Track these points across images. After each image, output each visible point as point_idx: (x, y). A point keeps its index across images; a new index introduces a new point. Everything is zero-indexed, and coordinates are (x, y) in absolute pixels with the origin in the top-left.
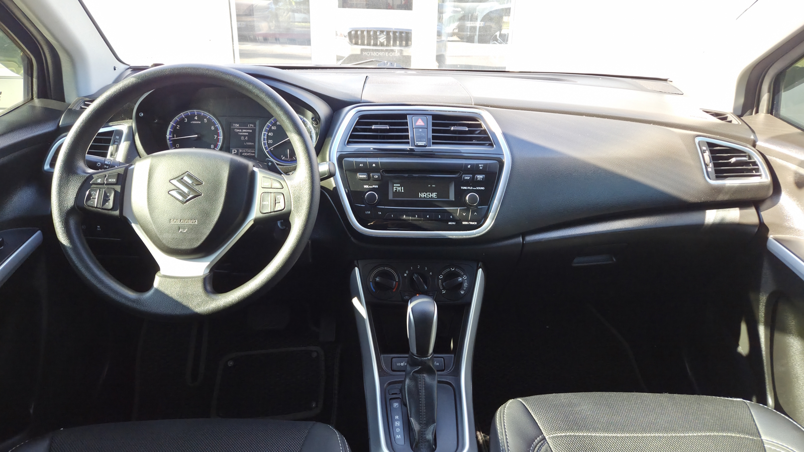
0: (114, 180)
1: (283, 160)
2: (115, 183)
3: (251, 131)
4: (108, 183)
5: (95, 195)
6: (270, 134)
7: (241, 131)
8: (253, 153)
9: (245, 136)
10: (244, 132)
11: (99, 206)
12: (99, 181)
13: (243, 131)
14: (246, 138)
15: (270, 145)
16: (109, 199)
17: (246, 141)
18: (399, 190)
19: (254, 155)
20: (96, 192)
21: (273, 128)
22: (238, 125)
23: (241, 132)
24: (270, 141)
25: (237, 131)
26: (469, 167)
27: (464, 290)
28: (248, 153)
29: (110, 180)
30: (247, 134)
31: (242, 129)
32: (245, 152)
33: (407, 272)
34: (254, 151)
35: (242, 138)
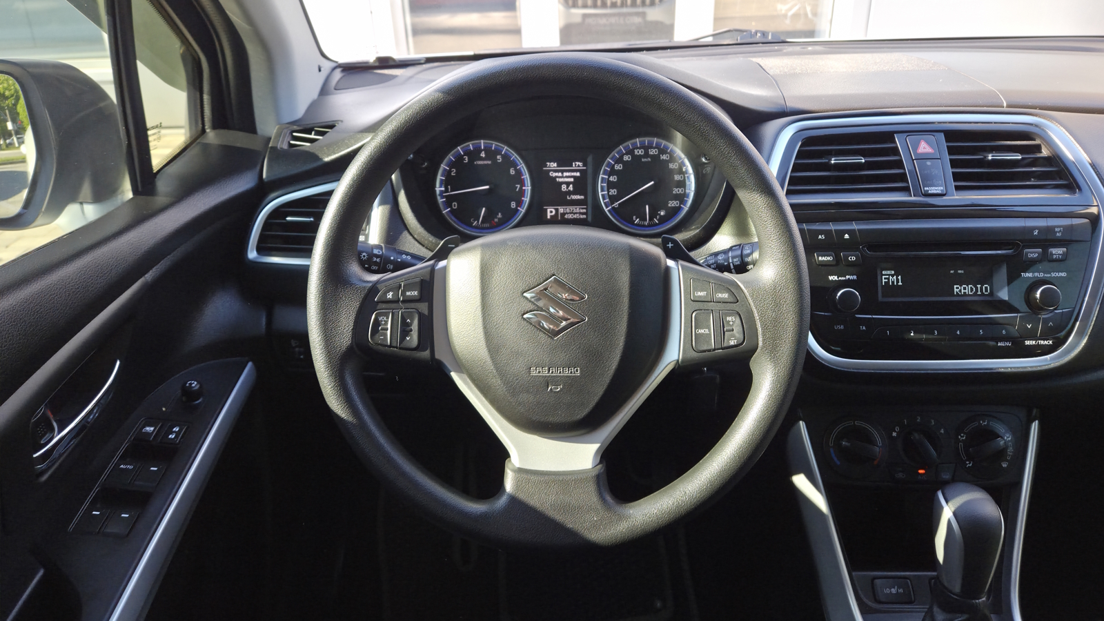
0: (416, 293)
1: (638, 225)
2: (418, 298)
3: (578, 174)
4: (406, 298)
5: (386, 323)
6: (612, 179)
7: (560, 174)
8: (583, 214)
9: (568, 184)
10: (567, 177)
11: (394, 344)
12: (390, 295)
13: (565, 174)
14: (571, 188)
15: (613, 199)
16: (411, 330)
17: (569, 193)
18: (893, 282)
19: (585, 216)
20: (388, 318)
21: (618, 167)
22: (555, 165)
23: (562, 177)
24: (613, 192)
25: (555, 174)
26: (1036, 233)
27: (1007, 461)
28: (574, 214)
29: (408, 293)
30: (572, 180)
31: (562, 171)
32: (570, 213)
33: (897, 429)
34: (585, 211)
35: (564, 187)
